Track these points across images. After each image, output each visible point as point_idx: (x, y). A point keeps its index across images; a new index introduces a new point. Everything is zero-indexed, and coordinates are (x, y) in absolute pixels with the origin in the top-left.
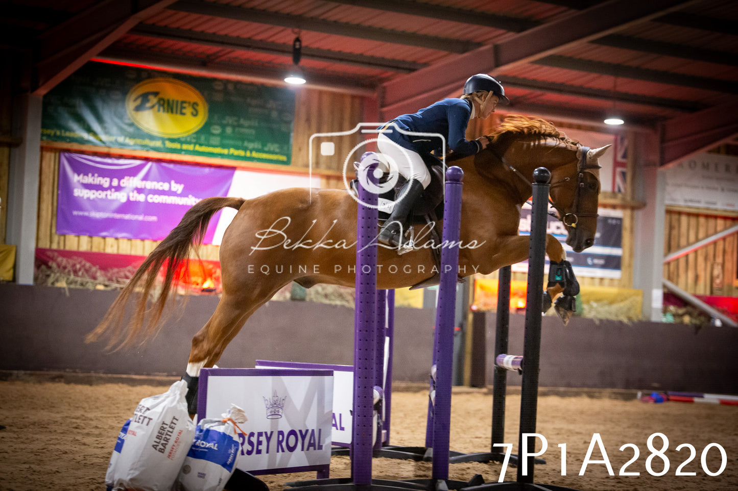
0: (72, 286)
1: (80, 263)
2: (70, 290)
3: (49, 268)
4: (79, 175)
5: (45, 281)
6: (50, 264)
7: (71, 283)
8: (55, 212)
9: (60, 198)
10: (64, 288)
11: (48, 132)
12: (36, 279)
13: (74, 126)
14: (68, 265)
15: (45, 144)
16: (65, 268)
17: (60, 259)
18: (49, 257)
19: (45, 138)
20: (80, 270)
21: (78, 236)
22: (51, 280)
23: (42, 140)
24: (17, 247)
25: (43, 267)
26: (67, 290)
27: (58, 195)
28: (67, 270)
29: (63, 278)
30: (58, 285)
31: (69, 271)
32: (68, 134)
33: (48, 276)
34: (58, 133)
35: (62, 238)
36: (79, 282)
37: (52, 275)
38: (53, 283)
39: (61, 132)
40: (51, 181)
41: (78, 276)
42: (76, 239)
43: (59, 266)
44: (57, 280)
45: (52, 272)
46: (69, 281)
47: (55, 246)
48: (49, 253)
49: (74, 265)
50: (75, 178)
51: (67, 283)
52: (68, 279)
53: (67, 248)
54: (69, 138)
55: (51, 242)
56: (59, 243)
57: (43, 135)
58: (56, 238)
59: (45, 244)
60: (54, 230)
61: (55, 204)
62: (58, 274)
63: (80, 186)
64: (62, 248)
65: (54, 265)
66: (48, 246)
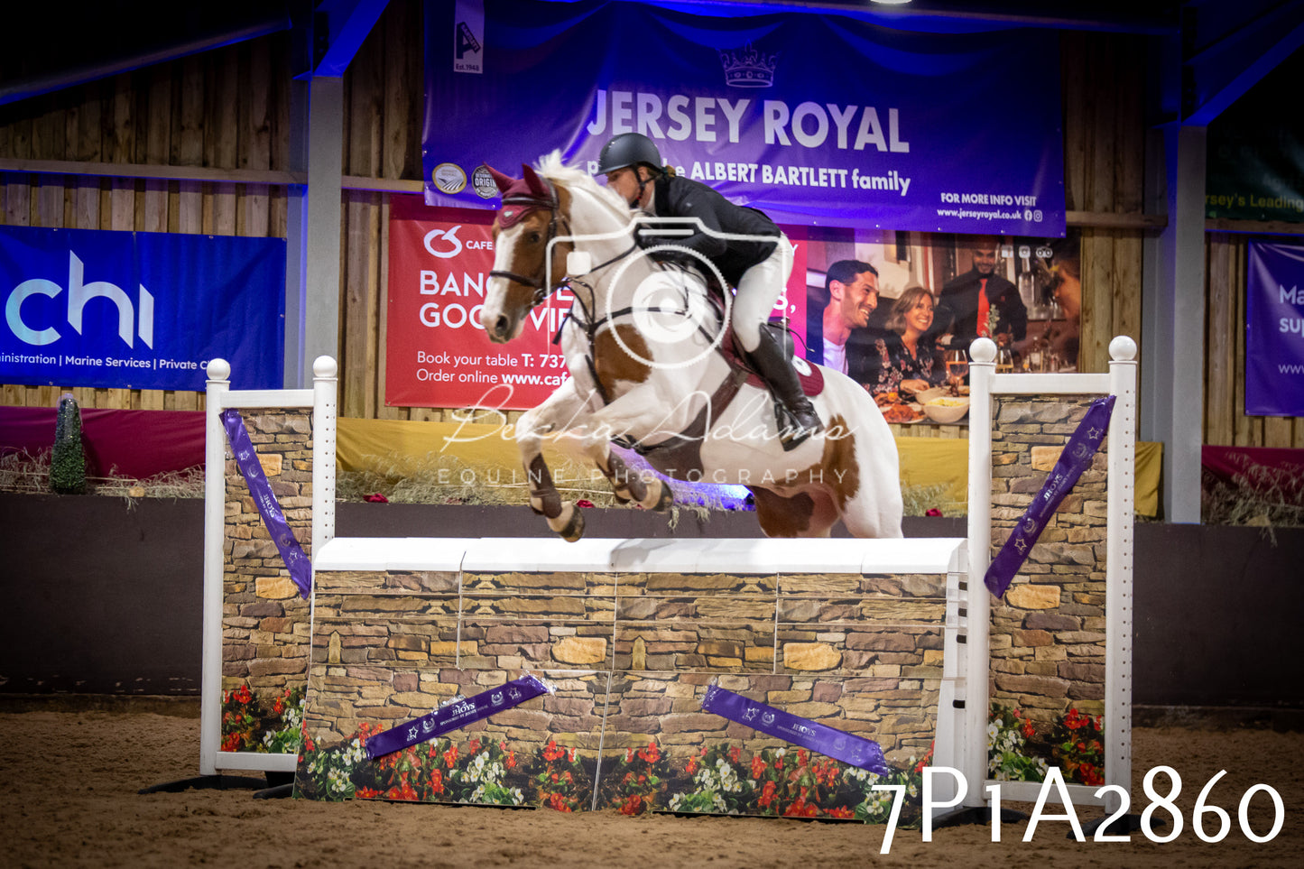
0: (1281, 525)
1: (1297, 475)
2: (1277, 530)
3: (1234, 487)
4: (1288, 290)
5: (1226, 516)
6: (1234, 478)
7: (1280, 518)
8: (1240, 370)
9: (1250, 338)
10: (1266, 529)
11: (1221, 200)
12: (1205, 512)
13: (1276, 185)
14: (1272, 481)
15: (1215, 228)
16: (1266, 486)
17: (1254, 468)
18: (1231, 463)
19: (1213, 214)
20: (1298, 488)
21: (1292, 418)
22: (1237, 513)
23: (1208, 217)
24: (1163, 445)
25: (1221, 485)
26: (1271, 531)
27: (1246, 333)
28: (1270, 491)
29: (1264, 506)
30: (1254, 522)
31: (1275, 493)
32: (1261, 203)
33: (1232, 504)
34: (1242, 201)
35: (1258, 423)
36: (1297, 516)
37: (1241, 502)
38: (1241, 520)
39: (1248, 201)
40: (1231, 302)
41: (1294, 503)
42: (1288, 423)
43: (1253, 482)
44: (1250, 513)
45: (1240, 495)
46: (1276, 514)
47: (1242, 442)
48: (1232, 456)
49: (1285, 480)
50: (1281, 296)
51: (1272, 520)
52: (1273, 509)
53: (1269, 444)
54: (1264, 210)
55: (1235, 434)
56: (1251, 434)
57: (1209, 208)
58: (1244, 424)
59: (1221, 438)
60: (1239, 408)
61: (1241, 352)
62: (1252, 501)
63: (1292, 312)
64: (1258, 444)
65: (1243, 481)
66: (1229, 443)
